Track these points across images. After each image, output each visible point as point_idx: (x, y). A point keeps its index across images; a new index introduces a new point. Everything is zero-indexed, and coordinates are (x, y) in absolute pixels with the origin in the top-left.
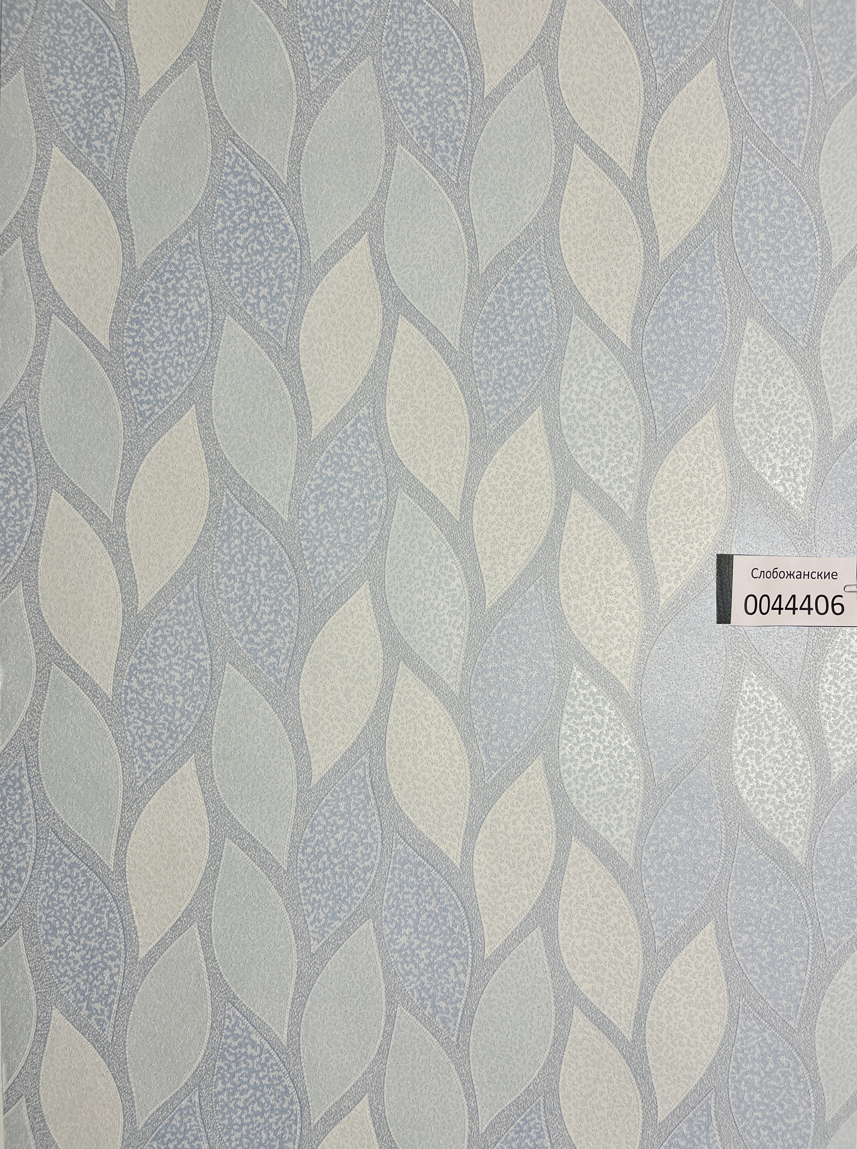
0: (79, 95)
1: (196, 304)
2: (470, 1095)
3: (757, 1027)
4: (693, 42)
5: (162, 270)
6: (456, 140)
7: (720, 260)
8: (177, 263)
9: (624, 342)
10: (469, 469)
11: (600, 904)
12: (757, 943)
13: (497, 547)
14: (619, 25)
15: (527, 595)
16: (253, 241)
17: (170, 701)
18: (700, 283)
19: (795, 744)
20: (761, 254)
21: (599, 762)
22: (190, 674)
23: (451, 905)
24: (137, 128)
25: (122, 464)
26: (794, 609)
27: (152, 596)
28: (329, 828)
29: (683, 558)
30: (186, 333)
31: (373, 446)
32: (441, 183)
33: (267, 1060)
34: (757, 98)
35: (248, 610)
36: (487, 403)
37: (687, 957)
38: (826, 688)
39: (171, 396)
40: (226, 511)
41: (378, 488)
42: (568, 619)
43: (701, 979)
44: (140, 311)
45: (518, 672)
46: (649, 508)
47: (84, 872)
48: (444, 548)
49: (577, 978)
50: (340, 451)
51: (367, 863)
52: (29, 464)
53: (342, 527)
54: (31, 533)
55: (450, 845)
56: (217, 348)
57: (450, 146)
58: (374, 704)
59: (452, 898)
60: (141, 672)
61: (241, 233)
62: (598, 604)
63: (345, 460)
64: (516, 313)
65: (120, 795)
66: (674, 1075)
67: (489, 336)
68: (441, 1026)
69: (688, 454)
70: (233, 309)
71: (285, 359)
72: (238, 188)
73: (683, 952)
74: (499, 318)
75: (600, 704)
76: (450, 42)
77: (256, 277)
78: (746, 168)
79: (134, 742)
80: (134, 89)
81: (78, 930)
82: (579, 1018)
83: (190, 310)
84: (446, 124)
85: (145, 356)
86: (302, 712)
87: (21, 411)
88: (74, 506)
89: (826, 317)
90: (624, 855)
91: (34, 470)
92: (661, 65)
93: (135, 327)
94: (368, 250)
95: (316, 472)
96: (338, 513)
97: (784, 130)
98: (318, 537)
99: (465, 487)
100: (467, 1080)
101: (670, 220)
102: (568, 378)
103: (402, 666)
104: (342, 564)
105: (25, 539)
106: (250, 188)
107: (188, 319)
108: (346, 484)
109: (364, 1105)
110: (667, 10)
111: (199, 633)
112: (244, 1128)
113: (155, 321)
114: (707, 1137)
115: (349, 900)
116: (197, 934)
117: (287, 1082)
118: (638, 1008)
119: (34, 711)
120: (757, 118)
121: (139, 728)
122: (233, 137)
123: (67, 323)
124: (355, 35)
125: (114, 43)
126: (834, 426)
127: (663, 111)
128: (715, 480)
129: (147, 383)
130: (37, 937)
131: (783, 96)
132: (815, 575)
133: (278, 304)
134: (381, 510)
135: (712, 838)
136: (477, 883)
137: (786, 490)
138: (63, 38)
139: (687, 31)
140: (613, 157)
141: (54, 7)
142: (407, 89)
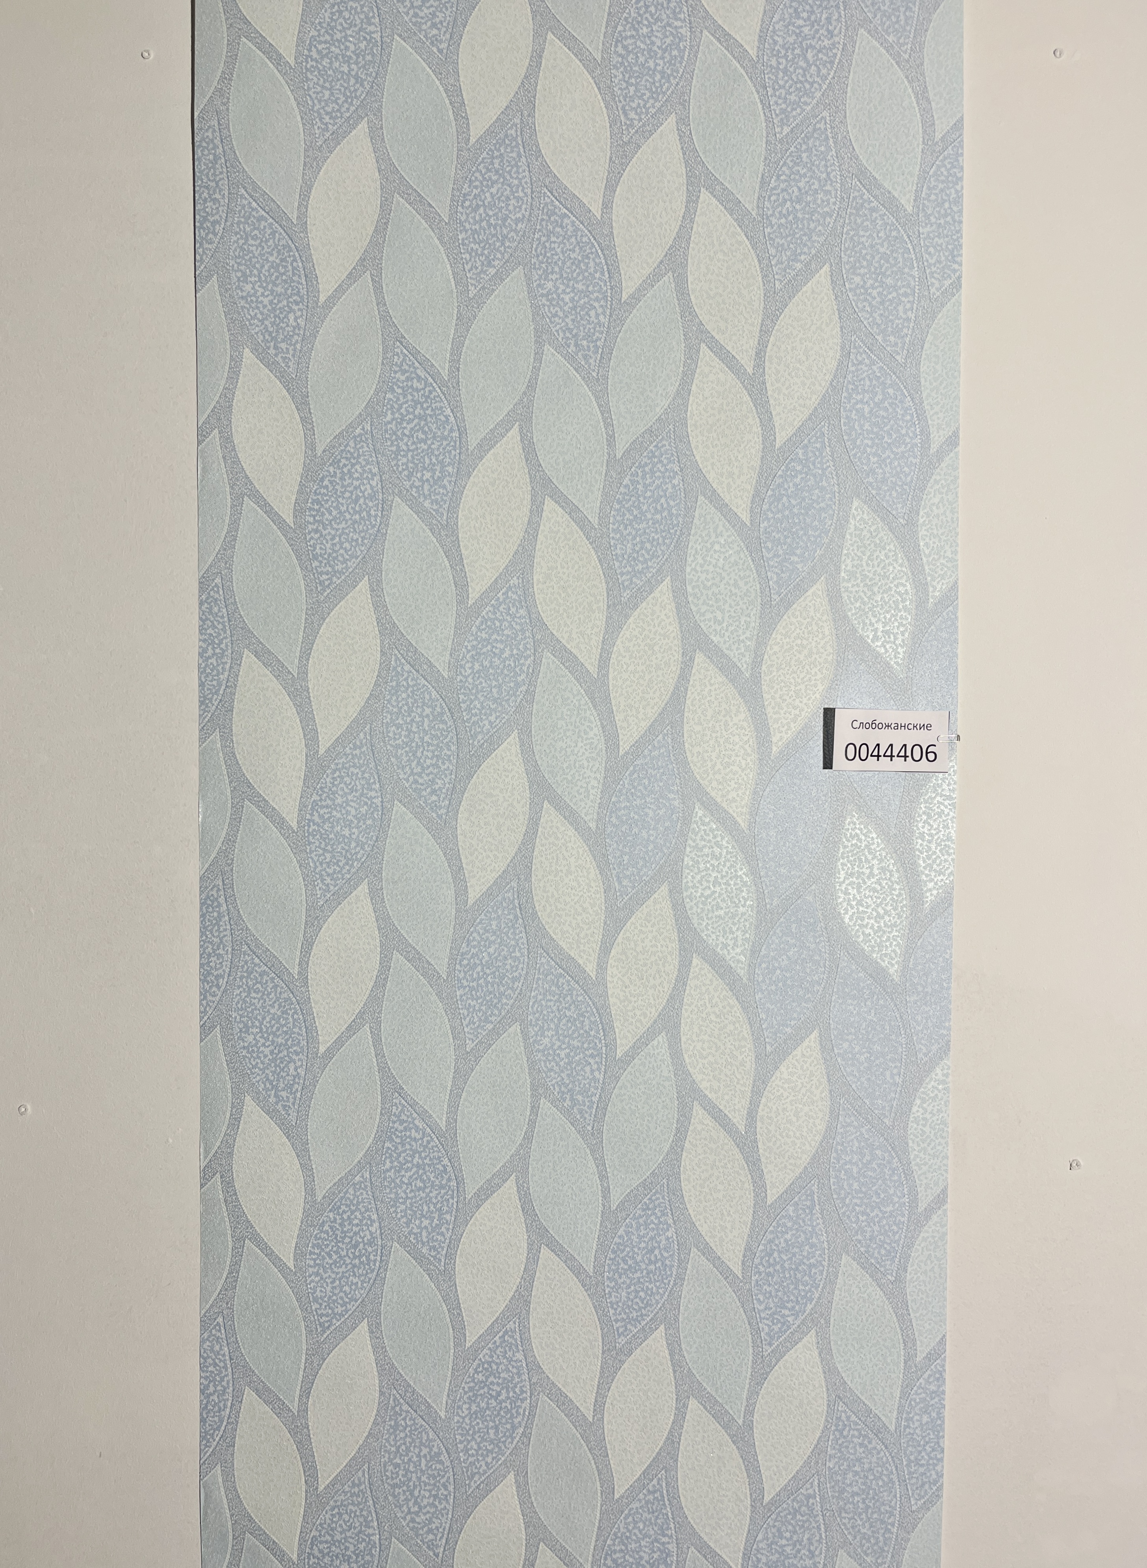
0: (266, 301)
1: (368, 486)
2: (603, 1177)
3: (855, 1123)
4: (809, 248)
5: (339, 457)
6: (597, 340)
7: (829, 446)
8: (352, 450)
9: (744, 519)
10: (606, 632)
11: (718, 1013)
12: (856, 1050)
13: (630, 701)
14: (743, 234)
15: (656, 743)
16: (418, 431)
17: (346, 832)
18: (812, 467)
19: (891, 875)
20: (866, 441)
21: (718, 889)
22: (363, 810)
23: (587, 1012)
24: (318, 332)
25: (305, 627)
26: (892, 756)
27: (331, 742)
28: (482, 943)
29: (793, 711)
30: (360, 512)
31: (522, 612)
32: (583, 379)
33: (429, 1142)
34: (866, 300)
35: (413, 755)
36: (622, 574)
37: (794, 1061)
38: (921, 827)
39: (347, 568)
40: (395, 668)
41: (526, 649)
42: (691, 765)
43: (807, 1079)
44: (320, 493)
45: (647, 810)
46: (764, 667)
47: (272, 979)
48: (583, 702)
49: (698, 1077)
50: (493, 617)
51: (515, 974)
52: (225, 626)
53: (494, 683)
54: (227, 687)
55: (587, 959)
56: (387, 525)
57: (591, 345)
58: (521, 838)
59: (589, 1005)
60: (322, 807)
61: (408, 424)
62: (717, 751)
63: (498, 624)
64: (649, 494)
65: (304, 913)
66: (782, 1163)
67: (624, 515)
68: (578, 1117)
69: (799, 619)
70: (400, 491)
71: (446, 535)
72: (405, 384)
73: (791, 1056)
74: (633, 499)
75: (719, 839)
76: (592, 253)
77: (421, 462)
78: (854, 365)
79: (315, 868)
80: (314, 296)
81: (267, 1029)
82: (698, 1112)
83: (363, 492)
84: (588, 326)
85: (324, 533)
86: (460, 844)
87: (218, 580)
88: (264, 664)
89: (925, 497)
90: (739, 971)
91: (228, 632)
92: (779, 271)
93: (316, 507)
94: (519, 438)
95: (472, 635)
96: (491, 671)
97: (889, 329)
98: (474, 691)
99: (602, 648)
100: (601, 1163)
101: (786, 411)
102: (693, 552)
103: (546, 804)
104: (494, 716)
105: (221, 692)
106: (416, 384)
107: (362, 501)
108: (498, 645)
109: (511, 1183)
110: (786, 219)
111: (372, 774)
112: (408, 1201)
113: (332, 502)
114: (810, 1220)
115: (499, 1006)
116: (369, 1033)
117: (446, 1161)
118: (750, 1104)
119: (230, 841)
120: (865, 319)
121: (320, 856)
122: (401, 339)
123: (257, 503)
124: (509, 247)
125: (296, 254)
126: (931, 594)
127: (781, 314)
128: (822, 642)
129: (326, 556)
130: (232, 1034)
131: (890, 297)
132: (911, 727)
133: (440, 487)
134: (528, 668)
135: (817, 958)
136: (610, 993)
137: (886, 651)
138: (251, 248)
139: (804, 238)
140: (735, 355)
141: (243, 220)
142: (555, 296)
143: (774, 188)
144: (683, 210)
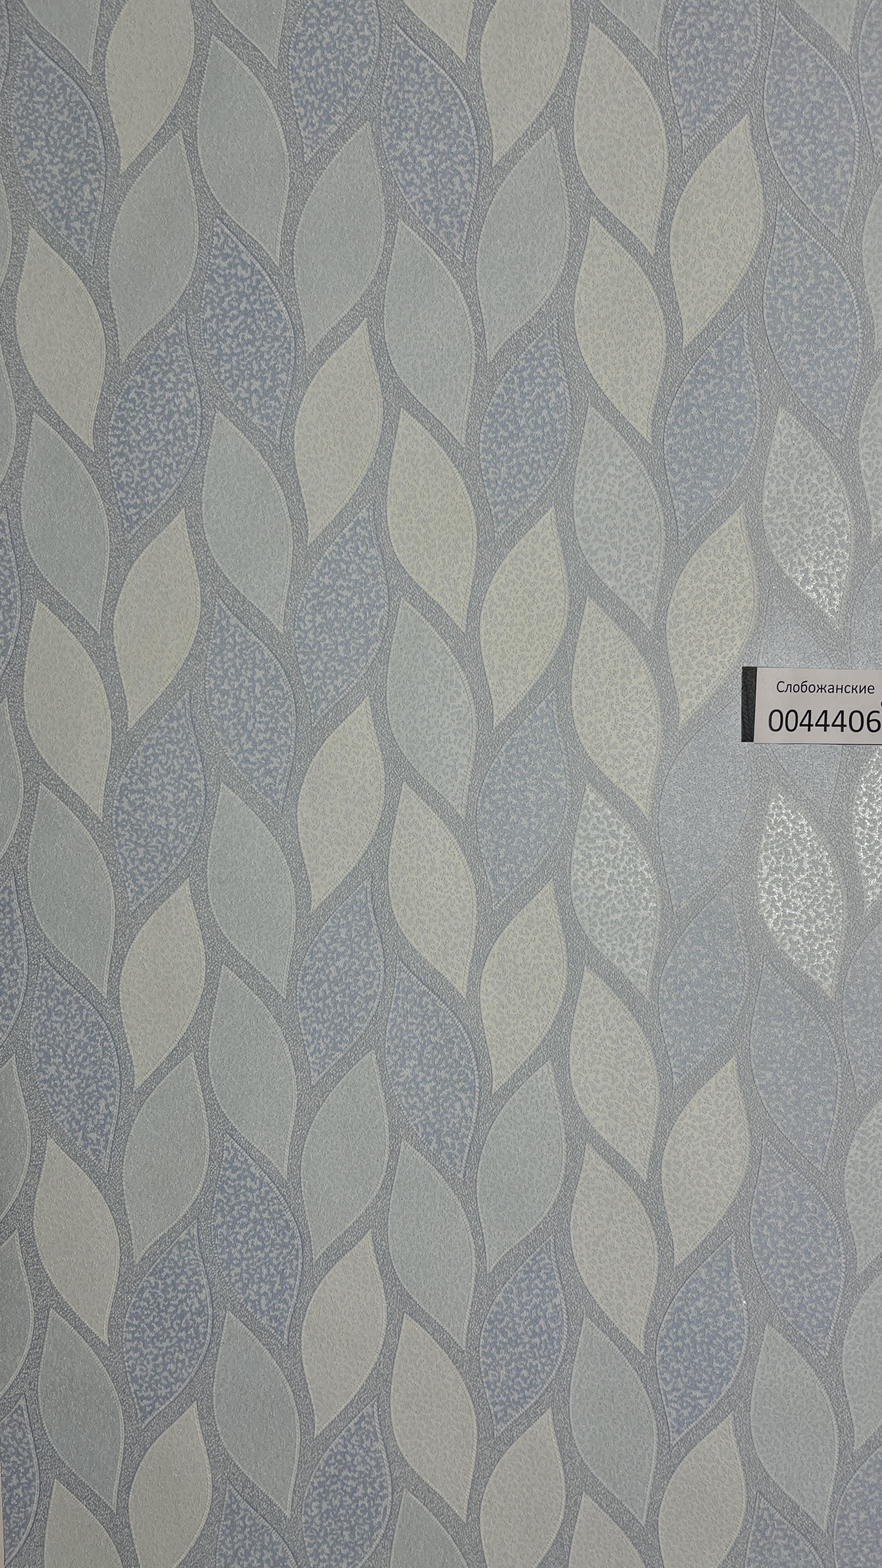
0: (55, 170)
1: (184, 399)
2: (477, 1233)
3: (780, 1169)
4: (724, 96)
5: (147, 363)
6: (462, 215)
7: (749, 344)
8: (164, 355)
9: (644, 435)
10: (476, 576)
11: (615, 1038)
12: (782, 1081)
13: (506, 660)
14: (641, 79)
15: (537, 711)
16: (243, 330)
17: (162, 822)
18: (728, 370)
19: (825, 871)
20: (795, 337)
21: (614, 888)
22: (183, 795)
23: (457, 1037)
24: (119, 207)
25: (109, 573)
26: (826, 726)
27: (142, 713)
28: (329, 955)
29: (705, 671)
30: (174, 431)
31: (374, 552)
32: (446, 263)
33: (267, 1193)
34: (794, 159)
35: (243, 728)
36: (495, 504)
37: (707, 1095)
38: (862, 812)
39: (159, 500)
41: (379, 597)
42: (581, 738)
43: (722, 1117)
44: (125, 408)
45: (527, 793)
46: (669, 618)
47: (77, 1000)
48: (448, 662)
49: (590, 1115)
50: (338, 558)
51: (369, 992)
52: (12, 573)
53: (340, 639)
54: (16, 646)
55: (456, 974)
56: (207, 447)
57: (455, 220)
58: (375, 827)
59: (458, 1029)
60: (133, 792)
61: (231, 321)
62: (613, 720)
63: (344, 566)
64: (527, 405)
65: (113, 920)
66: (692, 1216)
67: (497, 431)
68: (447, 1162)
69: (712, 558)
70: (223, 405)
71: (280, 458)
72: (227, 271)
73: (703, 1089)
74: (508, 411)
75: (615, 828)
76: (455, 105)
77: (248, 369)
78: (780, 241)
79: (125, 866)
80: (114, 163)
81: (72, 1058)
82: (591, 1155)
83: (178, 407)
84: (451, 197)
85: (131, 457)
86: (301, 835)
88: (60, 618)
89: (867, 405)
90: (639, 987)
91: (17, 579)
92: (688, 125)
93: (121, 425)
94: (367, 338)
95: (313, 580)
96: (336, 624)
97: (824, 196)
98: (316, 650)
99: (472, 596)
100: (474, 1218)
101: (695, 300)
102: (583, 476)
103: (405, 787)
104: (340, 678)
106: (241, 272)
107: (176, 416)
108: (345, 593)
109: (367, 1241)
110: (695, 60)
111: (192, 751)
112: (244, 1263)
113: (141, 419)
114: (727, 1284)
115: (350, 1030)
116: (193, 1064)
117: (288, 1216)
118: (654, 1146)
119: (23, 832)
120: (794, 183)
121: (131, 851)
122: (221, 215)
123: (49, 421)
124: (352, 98)
125: (92, 111)
126: (873, 526)
127: (689, 177)
128: (741, 586)
129: (133, 486)
130: (31, 1065)
131: (824, 156)
132: (849, 689)
133: (271, 399)
134: (381, 621)
135: (734, 970)
136: (484, 1014)
137: (819, 597)
138: (37, 106)
139: (718, 84)
140: (633, 230)
141: (27, 72)
142: (409, 159)
143: (680, 23)
144: (568, 50)
